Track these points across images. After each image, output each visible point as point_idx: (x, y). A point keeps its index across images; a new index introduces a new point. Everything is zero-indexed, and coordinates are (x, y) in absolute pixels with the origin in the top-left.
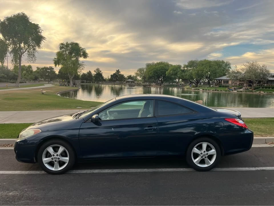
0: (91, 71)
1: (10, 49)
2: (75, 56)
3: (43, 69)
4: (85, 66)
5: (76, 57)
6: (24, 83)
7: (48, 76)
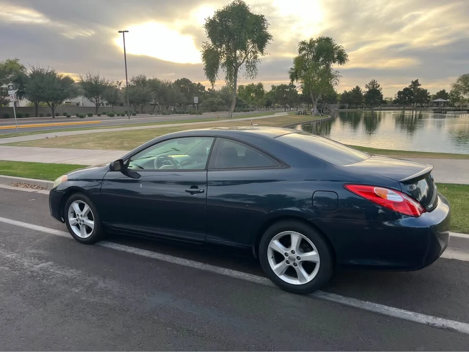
0: (359, 86)
1: (223, 60)
2: (323, 62)
3: (279, 87)
4: (341, 78)
5: (325, 63)
6: (251, 112)
7: (286, 98)
